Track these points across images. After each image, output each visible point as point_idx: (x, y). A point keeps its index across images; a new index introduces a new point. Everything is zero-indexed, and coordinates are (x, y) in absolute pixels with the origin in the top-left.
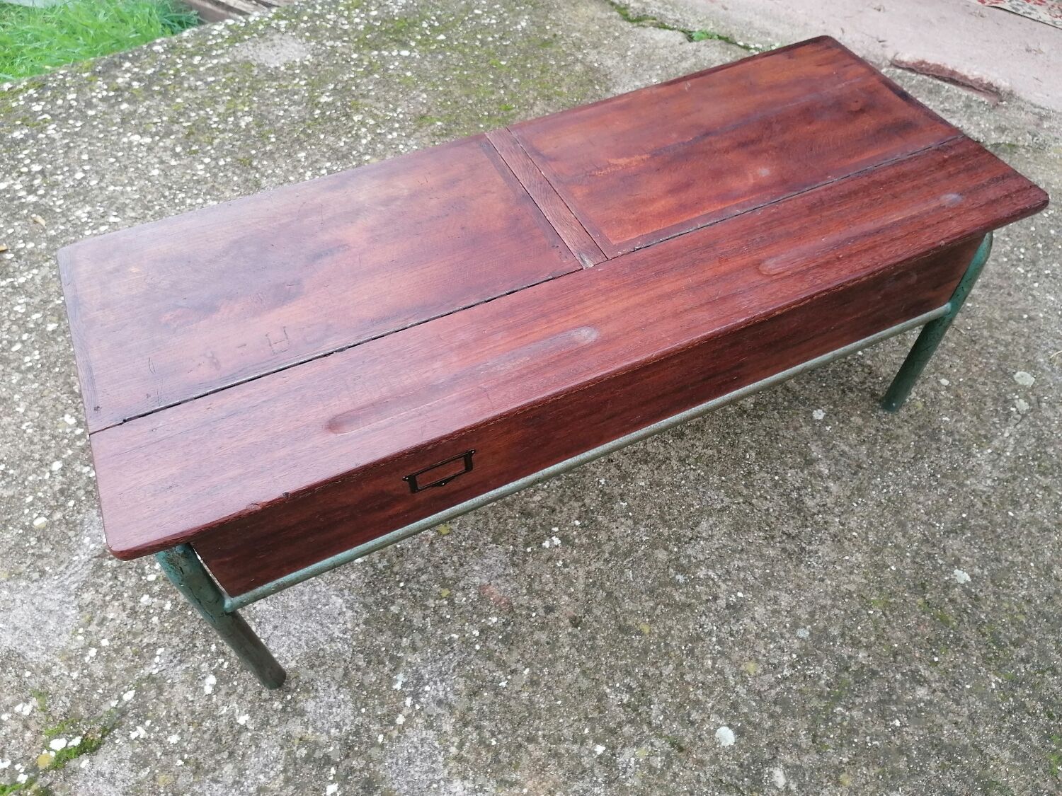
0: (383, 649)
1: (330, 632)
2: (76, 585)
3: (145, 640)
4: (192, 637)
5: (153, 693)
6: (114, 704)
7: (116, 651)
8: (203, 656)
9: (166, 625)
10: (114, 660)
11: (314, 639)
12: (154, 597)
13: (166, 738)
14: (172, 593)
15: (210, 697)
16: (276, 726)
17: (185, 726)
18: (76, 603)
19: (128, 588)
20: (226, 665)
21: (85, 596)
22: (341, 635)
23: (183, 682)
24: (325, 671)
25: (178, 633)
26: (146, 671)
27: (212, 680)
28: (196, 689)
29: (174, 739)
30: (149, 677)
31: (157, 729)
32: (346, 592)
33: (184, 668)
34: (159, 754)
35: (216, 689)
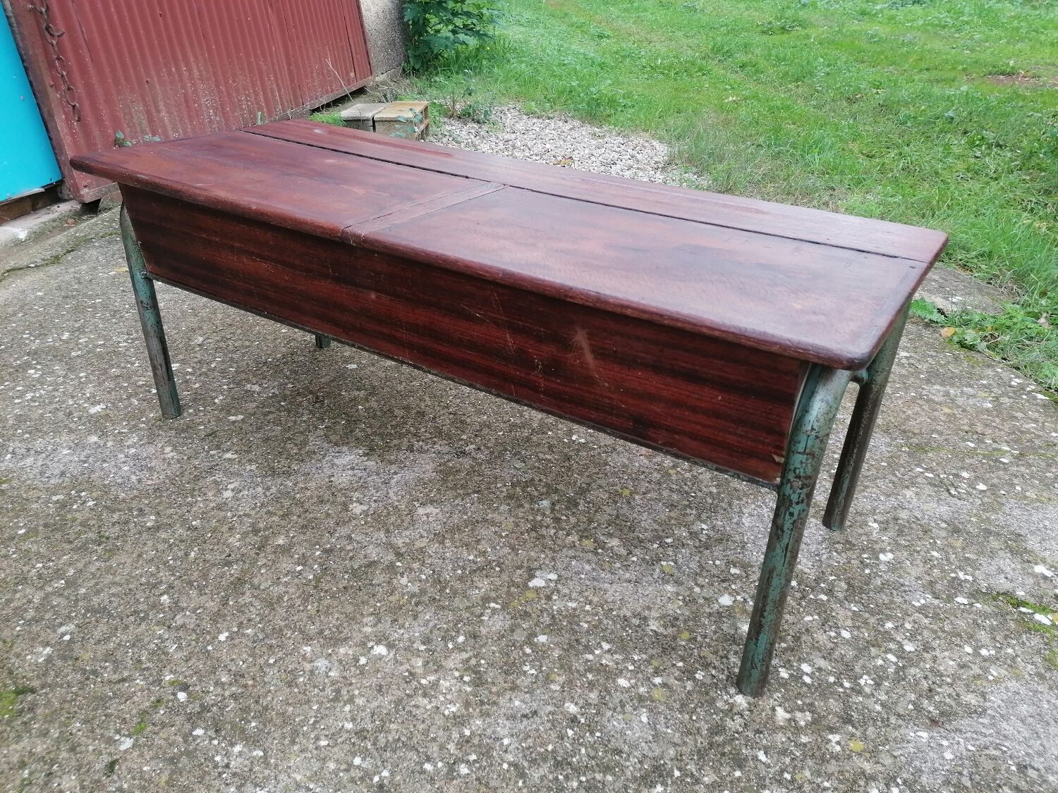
3: (926, 621)
4: (880, 590)
5: (938, 587)
6: (978, 605)
7: (959, 635)
8: (880, 574)
9: (900, 615)
10: (967, 633)
12: (899, 642)
13: (942, 559)
14: (879, 631)
15: (891, 551)
17: (922, 553)
19: (923, 671)
20: (865, 556)
23: (909, 574)
25: (892, 602)
26: (936, 602)
27: (882, 557)
28: (899, 562)
29: (935, 554)
30: (937, 598)
31: (946, 568)
32: (735, 521)
33: (902, 580)
34: (954, 556)
35: (883, 551)
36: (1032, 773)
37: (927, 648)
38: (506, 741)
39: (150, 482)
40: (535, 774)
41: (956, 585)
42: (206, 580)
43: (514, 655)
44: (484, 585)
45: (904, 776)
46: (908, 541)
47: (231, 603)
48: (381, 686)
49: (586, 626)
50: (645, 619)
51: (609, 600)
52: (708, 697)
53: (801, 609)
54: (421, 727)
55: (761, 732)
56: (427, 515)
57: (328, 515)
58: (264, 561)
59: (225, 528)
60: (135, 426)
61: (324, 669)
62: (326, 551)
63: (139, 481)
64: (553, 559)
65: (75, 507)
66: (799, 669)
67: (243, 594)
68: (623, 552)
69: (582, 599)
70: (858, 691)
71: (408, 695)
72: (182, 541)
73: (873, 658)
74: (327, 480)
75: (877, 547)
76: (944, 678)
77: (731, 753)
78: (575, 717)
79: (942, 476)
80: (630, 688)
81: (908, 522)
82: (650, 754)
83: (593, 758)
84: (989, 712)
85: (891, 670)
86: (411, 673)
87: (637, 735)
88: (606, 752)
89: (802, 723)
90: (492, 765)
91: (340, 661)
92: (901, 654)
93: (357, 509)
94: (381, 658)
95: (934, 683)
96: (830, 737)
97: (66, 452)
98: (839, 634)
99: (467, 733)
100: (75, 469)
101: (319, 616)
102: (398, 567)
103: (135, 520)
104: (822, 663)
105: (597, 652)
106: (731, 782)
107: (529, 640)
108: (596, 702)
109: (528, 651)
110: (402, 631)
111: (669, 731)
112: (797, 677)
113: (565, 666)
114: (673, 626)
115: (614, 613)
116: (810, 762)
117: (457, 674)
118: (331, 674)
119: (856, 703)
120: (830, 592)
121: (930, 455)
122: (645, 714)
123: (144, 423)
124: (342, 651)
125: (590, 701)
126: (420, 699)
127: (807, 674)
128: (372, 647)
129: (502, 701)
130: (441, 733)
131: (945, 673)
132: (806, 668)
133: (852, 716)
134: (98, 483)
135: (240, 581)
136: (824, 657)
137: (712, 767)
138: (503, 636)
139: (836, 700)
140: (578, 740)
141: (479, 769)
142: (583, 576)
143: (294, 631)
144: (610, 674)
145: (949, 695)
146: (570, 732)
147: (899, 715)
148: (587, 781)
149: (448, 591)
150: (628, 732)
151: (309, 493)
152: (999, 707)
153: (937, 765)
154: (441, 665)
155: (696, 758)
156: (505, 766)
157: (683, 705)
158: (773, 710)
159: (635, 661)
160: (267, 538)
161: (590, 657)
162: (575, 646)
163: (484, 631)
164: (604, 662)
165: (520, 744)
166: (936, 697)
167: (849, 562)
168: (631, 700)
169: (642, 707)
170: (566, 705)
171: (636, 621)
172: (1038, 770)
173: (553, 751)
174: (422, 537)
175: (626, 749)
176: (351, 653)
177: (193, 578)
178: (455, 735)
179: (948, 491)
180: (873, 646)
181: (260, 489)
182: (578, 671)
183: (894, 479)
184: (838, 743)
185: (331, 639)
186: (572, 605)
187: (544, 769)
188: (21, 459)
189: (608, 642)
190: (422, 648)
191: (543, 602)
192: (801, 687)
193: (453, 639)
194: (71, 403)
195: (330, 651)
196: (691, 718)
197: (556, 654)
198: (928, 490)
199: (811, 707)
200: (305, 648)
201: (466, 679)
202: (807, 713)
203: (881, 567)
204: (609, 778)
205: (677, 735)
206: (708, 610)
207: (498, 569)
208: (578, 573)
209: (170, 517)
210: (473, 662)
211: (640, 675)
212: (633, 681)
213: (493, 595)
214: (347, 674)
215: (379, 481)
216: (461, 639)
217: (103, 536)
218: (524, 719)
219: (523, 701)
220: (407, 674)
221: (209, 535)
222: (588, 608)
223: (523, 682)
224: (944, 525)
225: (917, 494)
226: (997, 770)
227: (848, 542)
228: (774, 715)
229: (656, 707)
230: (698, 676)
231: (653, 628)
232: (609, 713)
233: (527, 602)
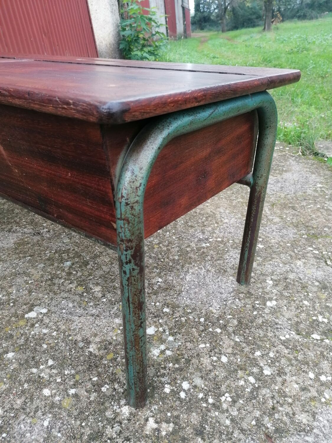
0: (197, 254)
1: (205, 273)
2: (307, 438)
3: (286, 351)
4: (260, 327)
5: (302, 326)
6: (327, 341)
7: (307, 363)
8: (263, 315)
9: (268, 346)
10: (313, 362)
11: (213, 276)
12: (261, 367)
13: (310, 307)
14: (249, 358)
15: (276, 300)
16: (260, 270)
17: (297, 302)
18: (315, 424)
19: (272, 392)
20: (257, 302)
21: (305, 421)
22: (203, 269)
23: (283, 316)
24: (223, 267)
25: (266, 336)
26: (297, 337)
27: (269, 304)
28: (279, 308)
29: (306, 303)
30: (299, 334)
31: (311, 312)
32: (181, 277)
33: (277, 320)
34: (318, 305)
35: (271, 299)
37: (281, 372)
41: (314, 325)
46: (291, 293)
49: (45, 346)
50: (89, 343)
51: (72, 328)
52: (102, 407)
53: (200, 339)
64: (52, 299)
66: (180, 386)
68: (100, 295)
69: (54, 327)
70: (217, 406)
73: (238, 379)
75: (267, 296)
76: (286, 399)
79: (324, 253)
80: (49, 397)
81: (293, 281)
84: (315, 431)
85: (248, 390)
87: (33, 437)
89: (164, 433)
92: (259, 377)
95: (278, 402)
98: (219, 358)
104: (198, 382)
105: (42, 367)
108: (18, 407)
111: (59, 435)
112: (175, 393)
113: (13, 377)
114: (105, 349)
115: (70, 338)
119: (212, 418)
120: (224, 327)
121: (320, 240)
122: (48, 420)
125: (15, 406)
127: (184, 391)
131: (289, 394)
132: (186, 385)
133: (205, 429)
136: (202, 377)
139: (198, 414)
142: (64, 311)
144: (41, 384)
145: (287, 414)
147: (242, 430)
150: (28, 435)
152: (324, 426)
157: (81, 413)
158: (147, 420)
159: (65, 375)
161: (34, 370)
162: (29, 362)
164: (42, 375)
166: (276, 415)
167: (245, 306)
168: (45, 407)
169: (50, 413)
171: (81, 345)
179: (326, 262)
180: (241, 369)
182: (20, 381)
183: (293, 254)
186: (45, 331)
189: (54, 360)
191: (27, 328)
192: (175, 401)
196: (81, 424)
197: (13, 367)
198: (313, 261)
199: (176, 420)
202: (172, 425)
203: (265, 310)
205: (63, 438)
207: (12, 304)
208: (62, 309)
211: (62, 387)
212: (54, 391)
222: (54, 334)
224: (317, 284)
225: (304, 263)
227: (249, 292)
228: (145, 424)
229: (60, 414)
230: (104, 389)
231: (91, 350)
232: (23, 417)
233: (16, 328)
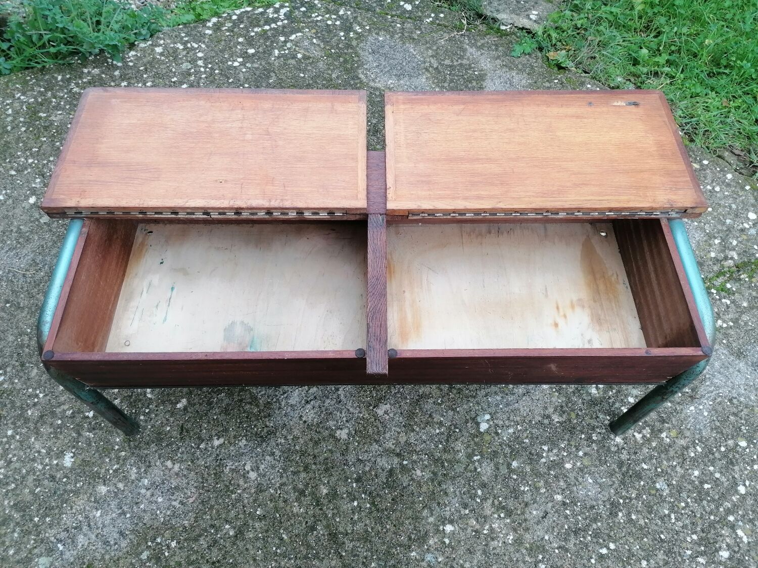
36: (735, 401)
38: (547, 537)
39: (191, 500)
40: (570, 545)
42: (313, 548)
43: (511, 484)
44: (459, 446)
45: (697, 437)
47: (344, 554)
48: (468, 549)
49: (527, 441)
50: (548, 417)
51: (525, 415)
52: (606, 448)
54: (506, 558)
55: (636, 453)
56: (386, 413)
57: (331, 451)
58: (331, 512)
59: (282, 504)
60: (118, 458)
61: (433, 560)
62: (358, 480)
63: (181, 503)
64: (478, 403)
65: (167, 554)
67: (344, 543)
69: (512, 423)
71: (485, 545)
72: (267, 531)
74: (301, 422)
77: (633, 474)
78: (564, 502)
80: (573, 467)
82: (606, 499)
83: (586, 519)
84: (707, 376)
86: (475, 531)
87: (594, 492)
88: (588, 511)
89: (648, 436)
90: (551, 555)
91: (436, 549)
93: (343, 434)
94: (453, 533)
96: (662, 436)
97: (99, 514)
99: (528, 546)
100: (125, 524)
101: (399, 529)
102: (407, 465)
103: (219, 536)
105: (544, 455)
106: (642, 489)
107: (511, 471)
108: (565, 486)
109: (515, 477)
110: (448, 508)
111: (604, 480)
113: (538, 475)
114: (564, 413)
115: (533, 423)
116: (663, 456)
117: (496, 516)
118: (440, 560)
119: (660, 408)
122: (589, 478)
123: (120, 450)
124: (431, 542)
125: (563, 488)
126: (492, 543)
128: (444, 530)
129: (527, 516)
130: (517, 555)
133: (663, 417)
134: (156, 524)
135: (333, 536)
137: (631, 487)
138: (496, 476)
140: (574, 513)
141: (547, 561)
142: (501, 406)
143: (396, 548)
144: (559, 464)
146: (568, 512)
147: (679, 403)
148: (593, 533)
149: (446, 464)
150: (590, 493)
151: (301, 441)
153: (705, 422)
154: (484, 516)
155: (622, 487)
156: (557, 551)
157: (600, 460)
158: (634, 436)
159: (564, 448)
160: (313, 493)
161: (543, 460)
162: (533, 458)
163: (485, 478)
164: (552, 459)
165: (553, 535)
168: (578, 474)
169: (586, 473)
170: (555, 497)
171: (546, 421)
172: (736, 398)
173: (569, 527)
174: (399, 433)
175: (595, 503)
176: (436, 540)
177: (305, 553)
178: (524, 551)
181: (268, 458)
182: (545, 473)
184: (667, 437)
185: (418, 539)
186: (511, 431)
187: (573, 541)
188: (73, 542)
189: (545, 445)
190: (467, 512)
191: (496, 438)
193: (476, 495)
194: (40, 467)
195: (426, 547)
196: (607, 466)
197: (528, 469)
199: (646, 424)
200: (412, 555)
201: (502, 515)
202: (647, 428)
204: (599, 524)
205: (608, 479)
206: (571, 390)
207: (457, 430)
208: (497, 405)
209: (236, 517)
210: (496, 502)
211: (572, 456)
212: (571, 462)
213: (469, 450)
214: (447, 554)
215: (333, 403)
216: (479, 492)
217: (213, 563)
218: (544, 519)
219: (536, 510)
220: (474, 533)
221: (278, 516)
222: (519, 428)
223: (527, 498)
226: (724, 409)
228: (636, 439)
229: (590, 470)
230: (594, 438)
231: (557, 420)
232: (575, 488)
233: (489, 444)
